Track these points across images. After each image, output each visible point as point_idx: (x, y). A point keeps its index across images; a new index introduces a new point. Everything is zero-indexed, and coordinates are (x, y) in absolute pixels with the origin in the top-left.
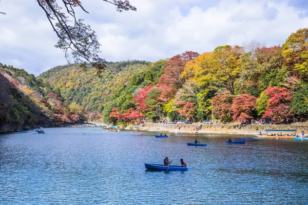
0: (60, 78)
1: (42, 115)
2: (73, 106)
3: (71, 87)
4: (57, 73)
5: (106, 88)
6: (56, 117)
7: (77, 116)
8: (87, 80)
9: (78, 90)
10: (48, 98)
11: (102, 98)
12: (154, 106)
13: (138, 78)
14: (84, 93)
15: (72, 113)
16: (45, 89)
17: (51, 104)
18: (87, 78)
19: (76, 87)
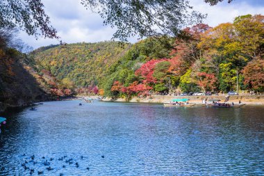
0: (45, 57)
1: (41, 90)
2: (66, 81)
3: (55, 65)
4: (41, 53)
5: (87, 66)
6: (52, 92)
7: (70, 91)
8: (69, 59)
9: (62, 67)
10: (42, 74)
11: (85, 74)
12: (163, 79)
13: (133, 54)
14: (67, 70)
15: (65, 88)
16: (37, 66)
17: (46, 79)
18: (70, 57)
19: (60, 65)
